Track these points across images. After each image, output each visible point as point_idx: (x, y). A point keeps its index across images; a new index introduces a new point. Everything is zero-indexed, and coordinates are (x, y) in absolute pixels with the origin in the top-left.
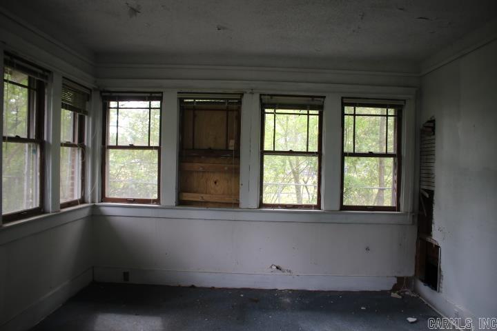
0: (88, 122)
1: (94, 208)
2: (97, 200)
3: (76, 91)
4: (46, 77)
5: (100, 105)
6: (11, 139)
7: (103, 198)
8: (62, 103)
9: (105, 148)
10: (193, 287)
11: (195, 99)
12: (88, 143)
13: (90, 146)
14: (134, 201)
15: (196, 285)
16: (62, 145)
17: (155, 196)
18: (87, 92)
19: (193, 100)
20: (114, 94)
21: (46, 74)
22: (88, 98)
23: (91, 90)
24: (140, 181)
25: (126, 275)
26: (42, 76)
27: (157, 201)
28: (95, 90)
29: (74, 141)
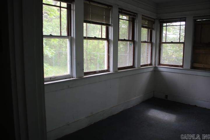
0: (154, 32)
1: (155, 68)
2: (157, 64)
3: (148, 20)
4: (135, 16)
5: (159, 25)
6: (122, 40)
7: (159, 64)
8: (142, 26)
9: (161, 43)
10: (195, 106)
11: (202, 19)
12: (154, 41)
13: (154, 42)
14: (172, 66)
15: (197, 105)
16: (142, 42)
17: (181, 64)
18: (153, 20)
19: (201, 20)
20: (165, 20)
21: (135, 15)
22: (154, 23)
23: (155, 19)
24: (179, 58)
25: (166, 96)
26: (134, 16)
27: (182, 66)
28: (157, 19)
29: (148, 40)
